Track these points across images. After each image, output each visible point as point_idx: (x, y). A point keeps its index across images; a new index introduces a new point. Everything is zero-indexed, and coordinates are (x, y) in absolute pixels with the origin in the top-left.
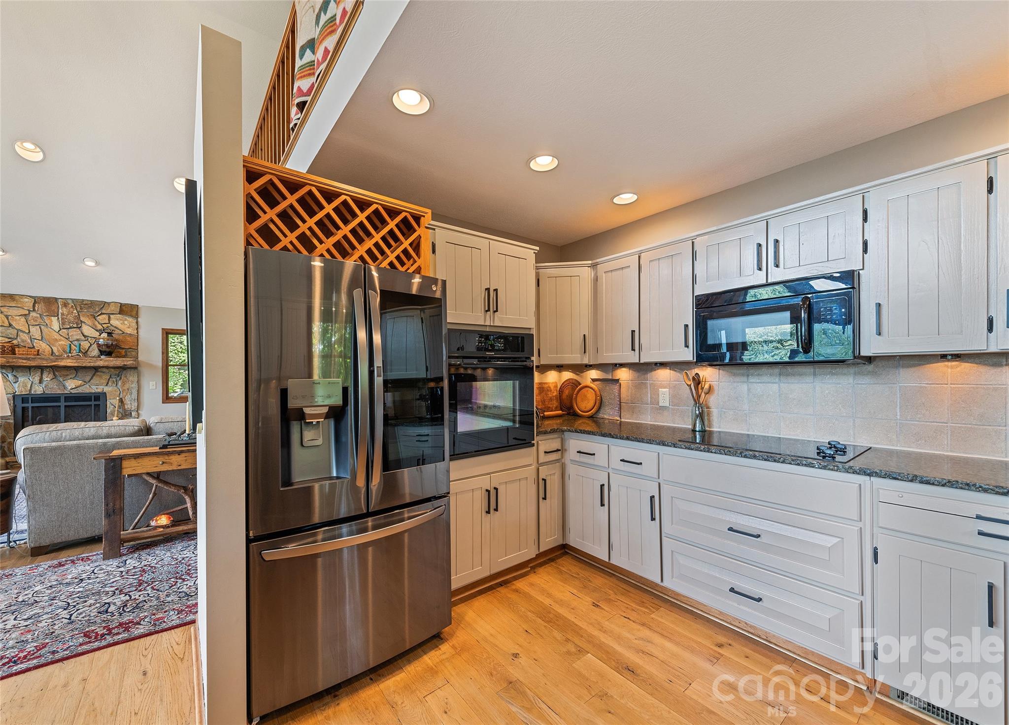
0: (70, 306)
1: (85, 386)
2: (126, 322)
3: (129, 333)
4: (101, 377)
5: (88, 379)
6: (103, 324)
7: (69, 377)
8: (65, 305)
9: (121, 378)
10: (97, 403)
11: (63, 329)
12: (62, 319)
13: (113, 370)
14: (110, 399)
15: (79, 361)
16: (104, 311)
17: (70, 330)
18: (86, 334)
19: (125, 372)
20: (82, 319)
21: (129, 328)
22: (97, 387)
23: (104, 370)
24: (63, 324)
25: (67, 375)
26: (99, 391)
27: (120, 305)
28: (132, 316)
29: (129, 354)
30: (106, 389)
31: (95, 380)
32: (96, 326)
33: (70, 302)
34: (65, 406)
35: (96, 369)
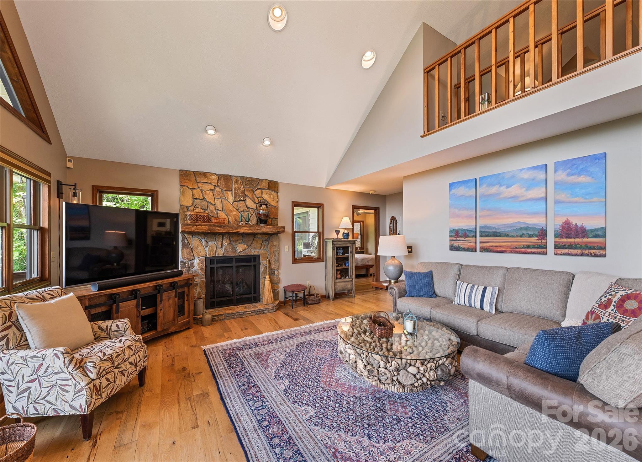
0: (239, 182)
1: (248, 249)
2: (272, 196)
3: (273, 205)
4: (257, 241)
5: (250, 243)
6: (259, 197)
7: (239, 242)
8: (237, 181)
9: (269, 243)
10: (254, 263)
11: (235, 201)
12: (235, 193)
13: (264, 236)
14: (262, 261)
15: (251, 228)
16: (259, 187)
17: (239, 202)
18: (248, 206)
19: (271, 237)
20: (246, 193)
21: (273, 201)
22: (254, 250)
23: (259, 236)
24: (235, 197)
25: (238, 240)
26: (256, 253)
27: (268, 182)
28: (274, 191)
29: (273, 222)
30: (260, 252)
31: (255, 244)
32: (254, 200)
33: (239, 179)
34: (236, 266)
35: (254, 235)
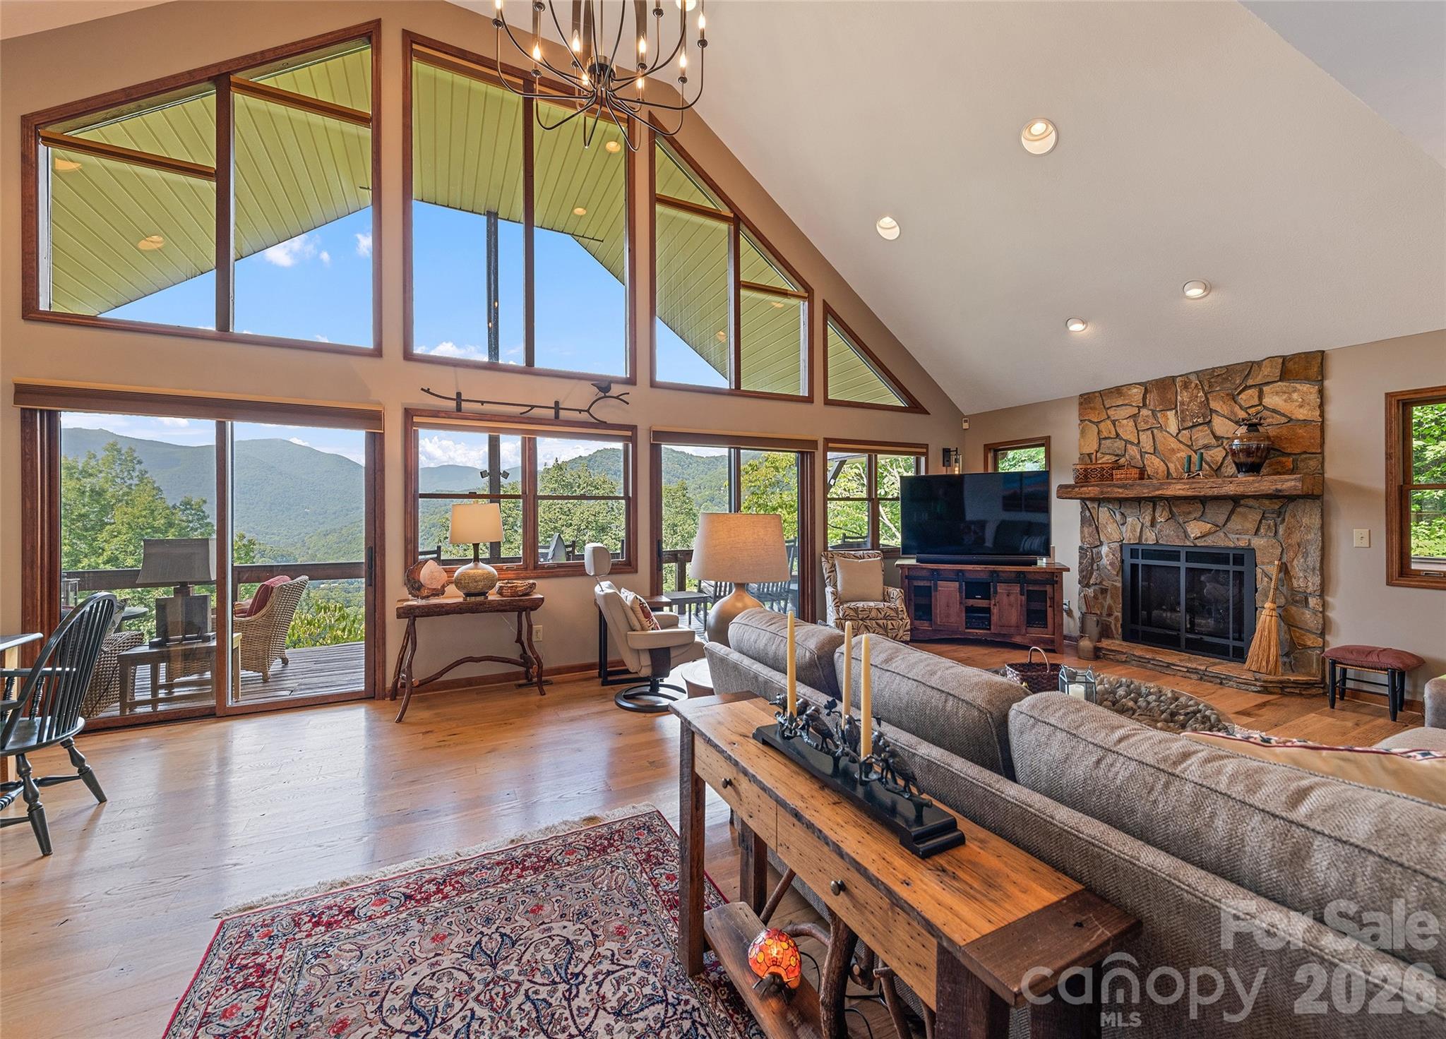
0: (1193, 385)
1: (1217, 533)
2: (1295, 396)
3: (1301, 417)
4: (1244, 516)
5: (1221, 519)
6: (1250, 407)
7: (1193, 517)
8: (1186, 386)
9: (1284, 519)
10: (1238, 568)
11: (1183, 429)
12: (1182, 411)
13: (1267, 502)
14: (1263, 563)
15: (1193, 486)
16: (1250, 382)
17: (1194, 430)
18: (1218, 433)
19: (1291, 506)
20: (1213, 405)
21: (1301, 406)
22: (1237, 536)
23: (1251, 502)
24: (1183, 420)
25: (1189, 513)
26: (1242, 544)
27: (1281, 360)
28: (1307, 379)
29: (1301, 465)
30: (1257, 542)
31: (1236, 523)
32: (1235, 415)
33: (1193, 378)
34: (1189, 570)
35: (1236, 501)
